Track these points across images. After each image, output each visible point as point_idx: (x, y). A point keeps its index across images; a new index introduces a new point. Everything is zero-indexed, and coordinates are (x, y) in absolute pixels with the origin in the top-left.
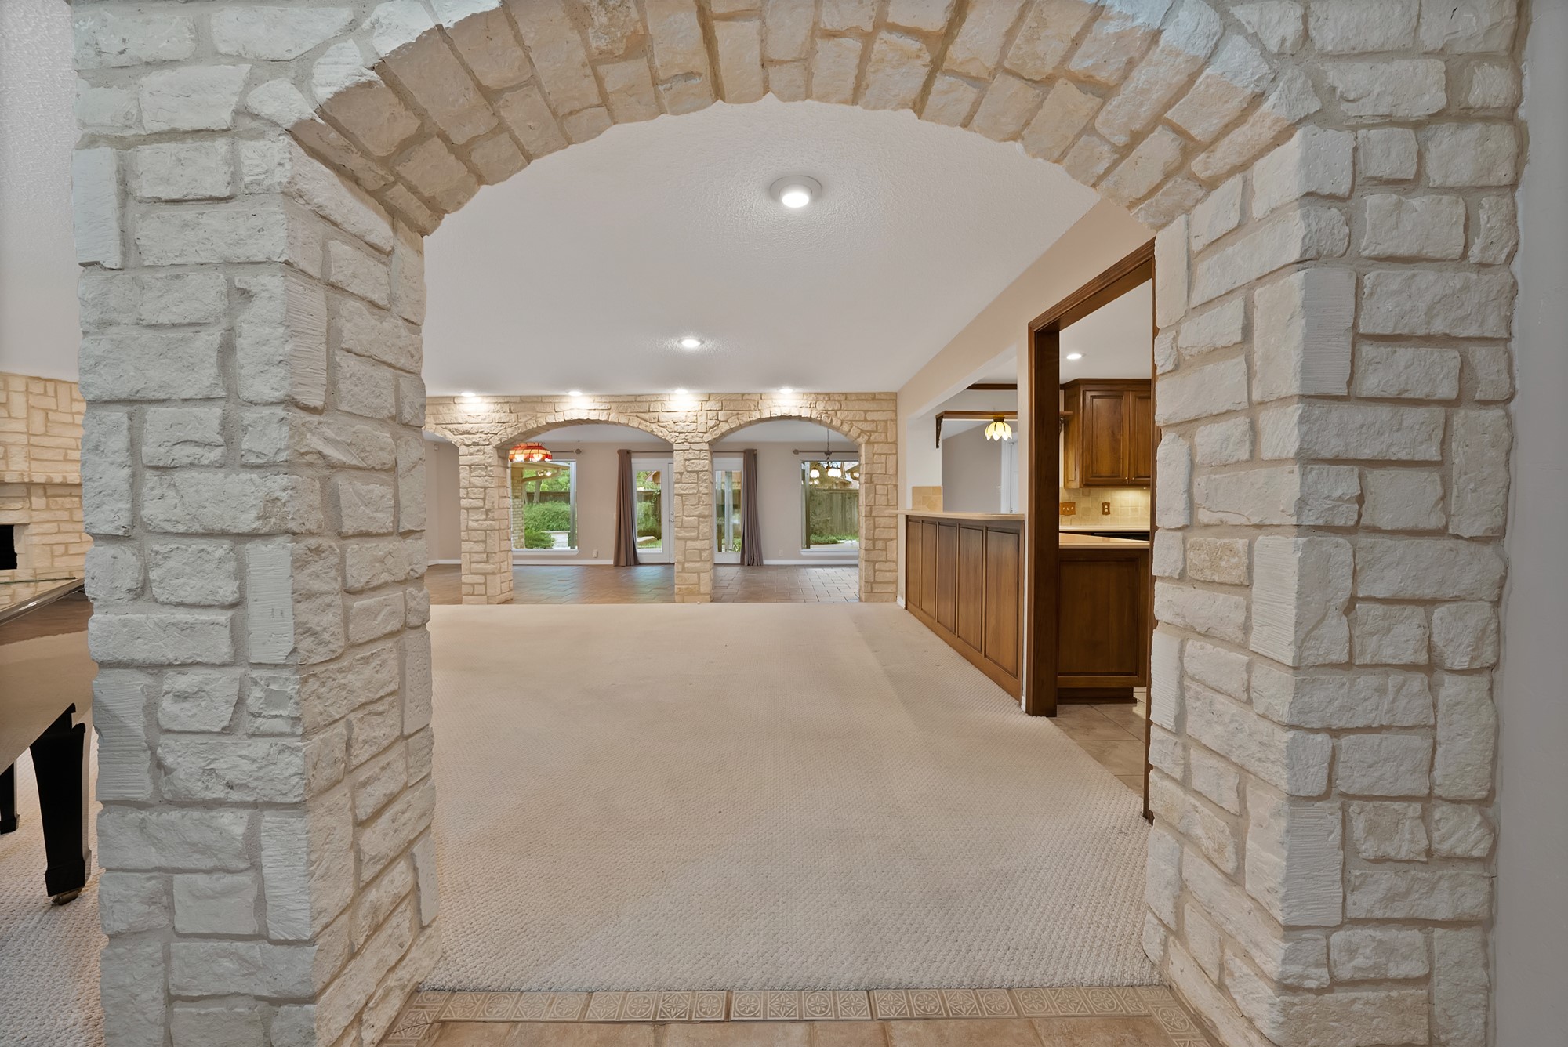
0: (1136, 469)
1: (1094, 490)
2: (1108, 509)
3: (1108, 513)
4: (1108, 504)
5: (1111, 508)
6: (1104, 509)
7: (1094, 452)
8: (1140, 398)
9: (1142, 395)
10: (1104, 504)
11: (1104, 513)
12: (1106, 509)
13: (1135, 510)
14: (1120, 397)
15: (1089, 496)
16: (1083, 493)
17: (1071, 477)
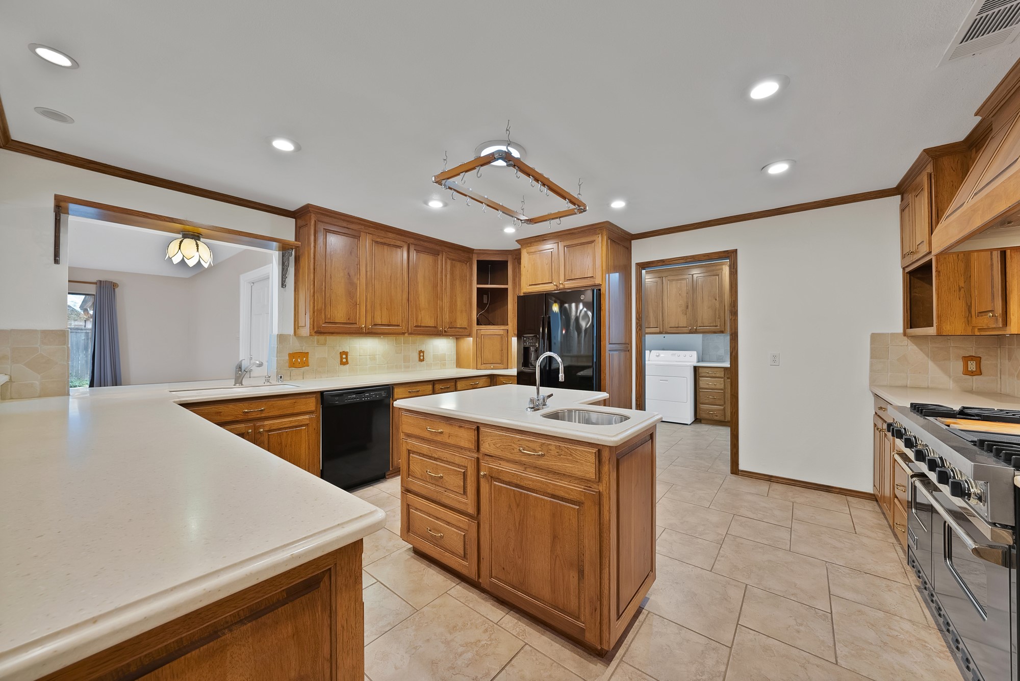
0: (373, 317)
1: (330, 339)
2: (346, 358)
3: (347, 363)
4: (346, 353)
5: (349, 357)
6: (342, 358)
7: (328, 295)
8: (377, 242)
9: (379, 240)
10: (342, 353)
11: (342, 363)
12: (344, 358)
13: (373, 358)
14: (356, 237)
15: (325, 344)
16: (318, 342)
17: (301, 323)
